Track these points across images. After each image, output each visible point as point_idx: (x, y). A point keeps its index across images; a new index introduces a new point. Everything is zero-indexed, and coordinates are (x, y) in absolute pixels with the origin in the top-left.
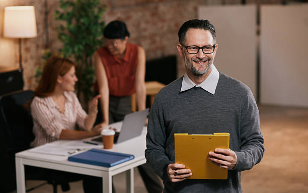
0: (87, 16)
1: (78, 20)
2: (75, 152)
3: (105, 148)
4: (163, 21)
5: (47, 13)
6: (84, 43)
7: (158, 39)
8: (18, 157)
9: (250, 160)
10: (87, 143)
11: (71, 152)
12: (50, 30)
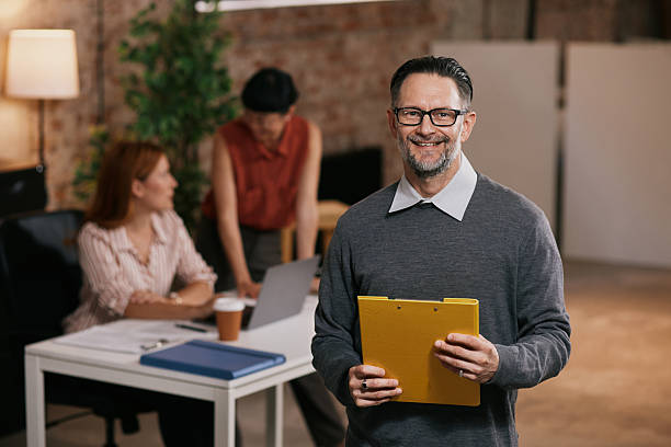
0: (189, 54)
1: (169, 64)
2: (155, 346)
3: (221, 338)
4: (355, 71)
5: (101, 48)
6: (181, 111)
7: (342, 110)
8: (30, 354)
9: (531, 366)
10: (184, 327)
11: (148, 345)
12: (107, 85)
